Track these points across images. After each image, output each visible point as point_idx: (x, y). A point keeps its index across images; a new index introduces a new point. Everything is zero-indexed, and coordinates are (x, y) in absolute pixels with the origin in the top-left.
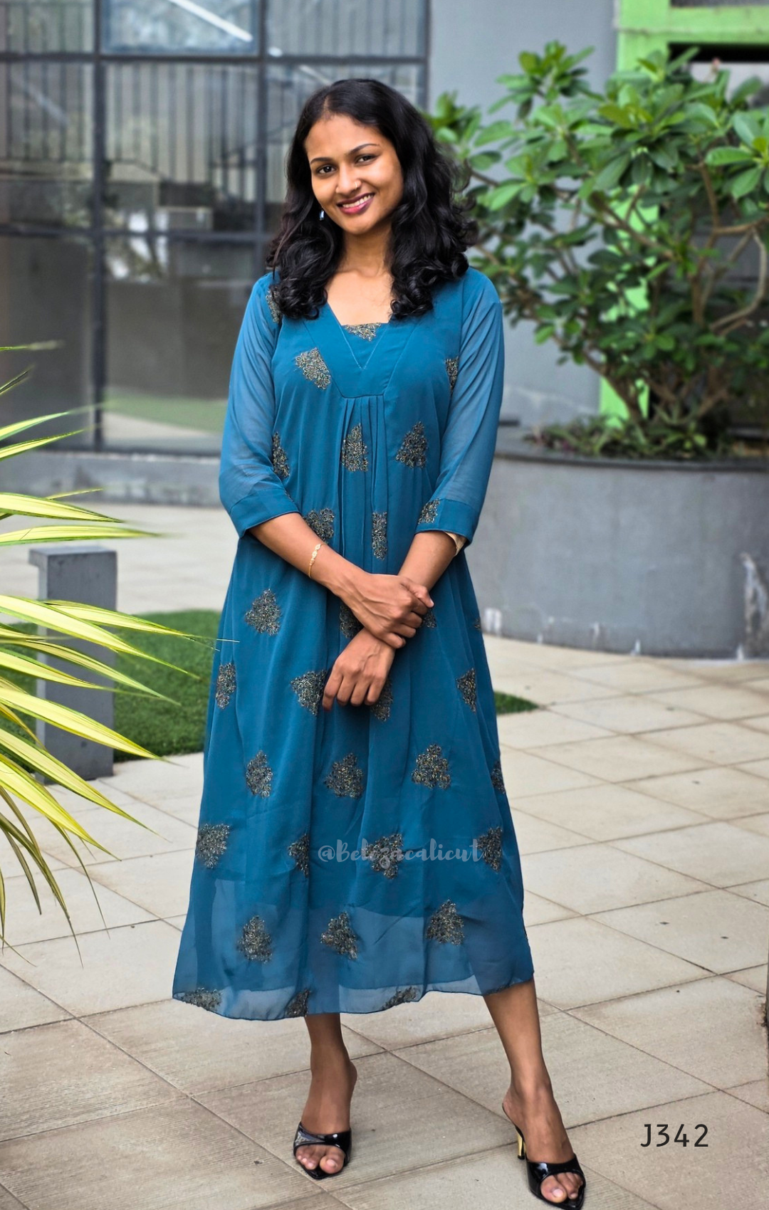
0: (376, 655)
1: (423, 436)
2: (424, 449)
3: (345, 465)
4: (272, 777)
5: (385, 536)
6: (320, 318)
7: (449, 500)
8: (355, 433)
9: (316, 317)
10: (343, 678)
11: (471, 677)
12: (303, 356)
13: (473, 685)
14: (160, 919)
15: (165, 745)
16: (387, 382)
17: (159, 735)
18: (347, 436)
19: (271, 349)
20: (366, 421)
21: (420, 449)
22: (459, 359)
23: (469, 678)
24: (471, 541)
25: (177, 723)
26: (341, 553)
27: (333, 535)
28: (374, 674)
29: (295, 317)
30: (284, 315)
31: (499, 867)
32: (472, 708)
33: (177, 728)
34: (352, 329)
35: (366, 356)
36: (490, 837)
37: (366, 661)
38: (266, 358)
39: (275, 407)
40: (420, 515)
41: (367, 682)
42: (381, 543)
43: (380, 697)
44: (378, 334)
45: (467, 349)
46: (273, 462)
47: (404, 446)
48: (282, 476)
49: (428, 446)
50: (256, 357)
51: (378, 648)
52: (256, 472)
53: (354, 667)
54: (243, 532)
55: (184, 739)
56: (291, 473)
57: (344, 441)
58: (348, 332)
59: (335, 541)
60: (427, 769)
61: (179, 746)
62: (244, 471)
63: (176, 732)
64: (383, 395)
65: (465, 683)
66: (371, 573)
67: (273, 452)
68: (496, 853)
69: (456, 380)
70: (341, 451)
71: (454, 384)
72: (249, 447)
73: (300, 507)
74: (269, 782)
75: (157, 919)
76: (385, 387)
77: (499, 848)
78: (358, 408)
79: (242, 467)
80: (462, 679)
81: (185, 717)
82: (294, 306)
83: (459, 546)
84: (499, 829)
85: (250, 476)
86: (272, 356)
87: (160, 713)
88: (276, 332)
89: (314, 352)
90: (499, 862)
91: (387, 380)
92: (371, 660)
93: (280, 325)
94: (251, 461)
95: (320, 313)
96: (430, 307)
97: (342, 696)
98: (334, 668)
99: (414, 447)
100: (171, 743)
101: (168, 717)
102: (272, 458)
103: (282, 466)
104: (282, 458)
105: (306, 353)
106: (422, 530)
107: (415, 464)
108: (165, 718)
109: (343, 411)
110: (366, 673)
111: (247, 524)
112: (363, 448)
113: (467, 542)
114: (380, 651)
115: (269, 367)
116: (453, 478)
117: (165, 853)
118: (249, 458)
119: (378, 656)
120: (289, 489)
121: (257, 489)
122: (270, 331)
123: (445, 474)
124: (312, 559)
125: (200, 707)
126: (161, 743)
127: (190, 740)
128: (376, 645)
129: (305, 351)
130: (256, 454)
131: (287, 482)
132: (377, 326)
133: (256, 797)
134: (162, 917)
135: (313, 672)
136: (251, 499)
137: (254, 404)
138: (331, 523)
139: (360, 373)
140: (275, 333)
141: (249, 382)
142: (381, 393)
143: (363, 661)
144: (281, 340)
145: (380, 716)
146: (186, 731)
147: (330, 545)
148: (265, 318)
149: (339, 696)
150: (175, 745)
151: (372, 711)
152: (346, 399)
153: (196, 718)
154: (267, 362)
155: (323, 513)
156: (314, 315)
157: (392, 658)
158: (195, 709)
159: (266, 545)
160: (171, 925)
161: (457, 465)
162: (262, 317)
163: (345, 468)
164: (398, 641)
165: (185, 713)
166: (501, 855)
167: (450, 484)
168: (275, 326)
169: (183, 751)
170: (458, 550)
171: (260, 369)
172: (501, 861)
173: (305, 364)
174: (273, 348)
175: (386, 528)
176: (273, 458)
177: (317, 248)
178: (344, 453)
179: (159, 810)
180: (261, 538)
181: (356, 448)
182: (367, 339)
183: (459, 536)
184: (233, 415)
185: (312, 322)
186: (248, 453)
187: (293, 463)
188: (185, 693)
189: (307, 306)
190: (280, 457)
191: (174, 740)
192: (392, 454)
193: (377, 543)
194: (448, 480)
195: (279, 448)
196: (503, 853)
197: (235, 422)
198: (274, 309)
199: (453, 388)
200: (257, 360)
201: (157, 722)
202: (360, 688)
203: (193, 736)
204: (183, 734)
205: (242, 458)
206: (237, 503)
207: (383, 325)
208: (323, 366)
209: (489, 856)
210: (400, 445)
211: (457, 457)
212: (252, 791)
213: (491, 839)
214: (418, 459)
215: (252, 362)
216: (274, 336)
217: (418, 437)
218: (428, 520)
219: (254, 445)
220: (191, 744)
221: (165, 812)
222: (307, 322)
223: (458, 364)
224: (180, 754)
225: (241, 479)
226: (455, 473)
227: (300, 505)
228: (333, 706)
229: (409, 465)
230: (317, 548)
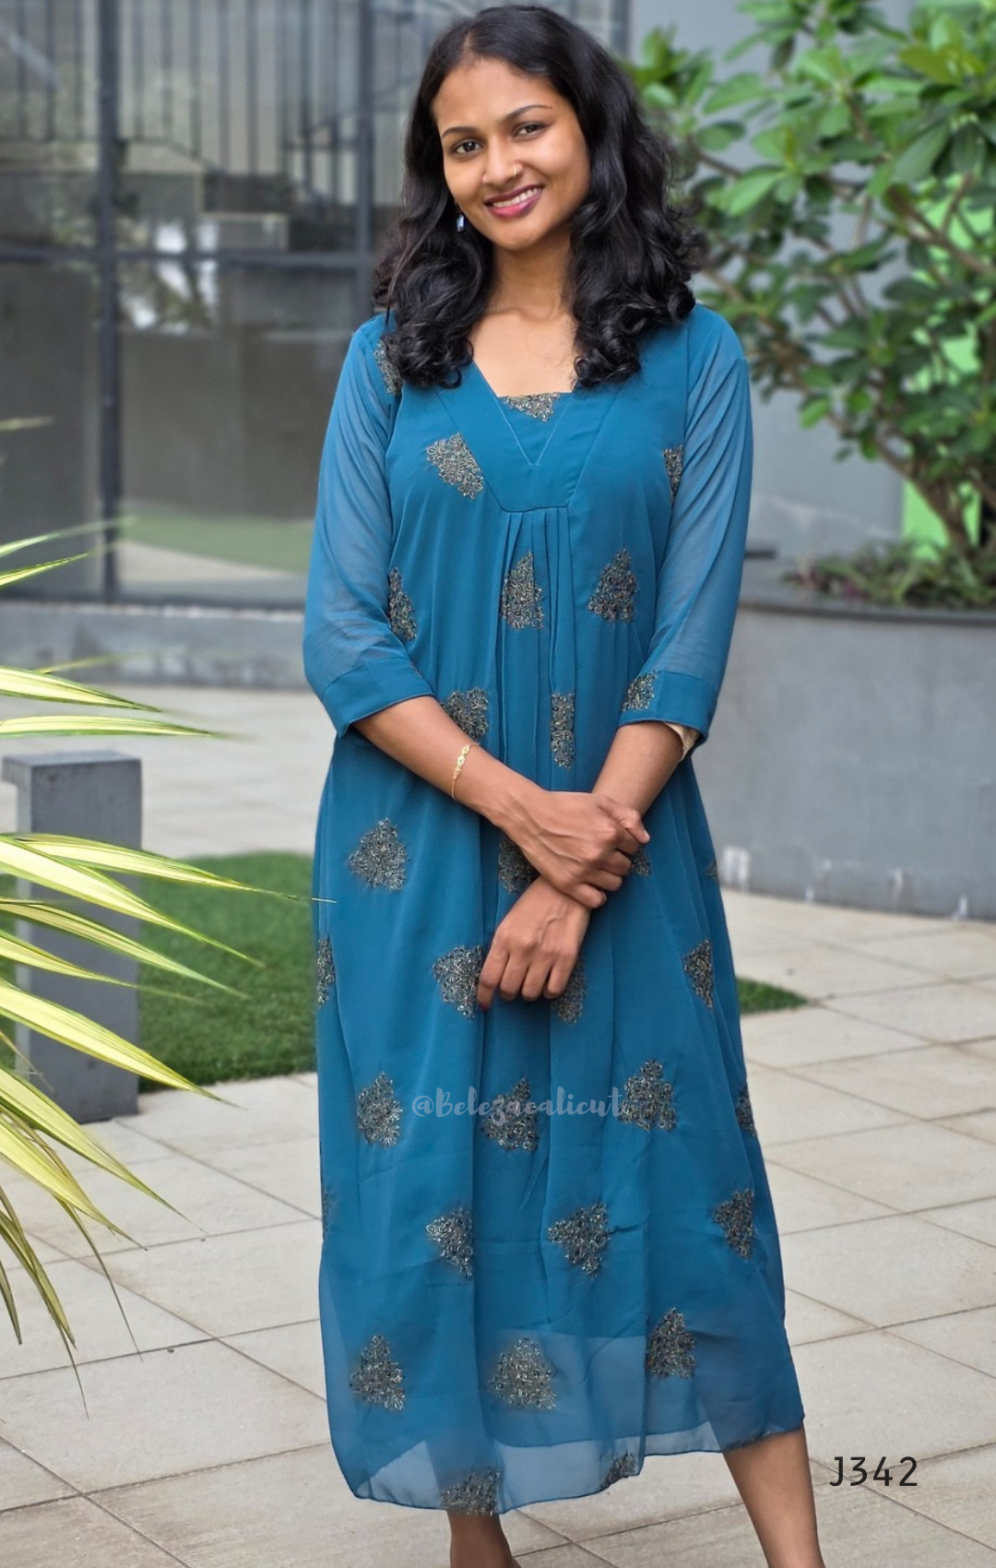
0: (560, 920)
1: (629, 573)
2: (633, 593)
3: (507, 620)
4: (400, 1115)
5: (572, 730)
6: (464, 386)
7: (673, 673)
8: (523, 568)
9: (457, 384)
10: (509, 957)
11: (704, 953)
12: (439, 447)
13: (708, 966)
14: (214, 1339)
15: (219, 1065)
16: (573, 487)
17: (210, 1050)
18: (510, 572)
19: (385, 437)
20: (540, 548)
21: (625, 593)
22: (683, 449)
23: (701, 954)
24: (707, 735)
25: (239, 1030)
26: (501, 760)
27: (486, 730)
28: (558, 949)
29: (424, 384)
30: (404, 381)
31: (751, 1252)
32: (707, 1003)
33: (238, 1038)
34: (516, 403)
35: (538, 446)
36: (736, 1205)
37: (545, 928)
38: (376, 450)
39: (393, 529)
40: (625, 698)
41: (547, 962)
42: (565, 741)
43: (567, 986)
44: (557, 411)
45: (695, 433)
46: (389, 616)
47: (602, 587)
48: (404, 638)
49: (638, 588)
50: (360, 449)
51: (564, 908)
52: (363, 631)
53: (527, 939)
54: (345, 727)
55: (250, 1056)
56: (419, 633)
57: (506, 581)
58: (507, 406)
59: (492, 739)
60: (641, 1099)
61: (241, 1066)
62: (346, 631)
63: (237, 1044)
64: (567, 506)
65: (695, 962)
66: (550, 789)
67: (389, 601)
68: (746, 1230)
69: (679, 483)
70: (501, 597)
71: (676, 488)
72: (352, 592)
73: (434, 688)
74: (396, 1123)
75: (209, 1338)
76: (571, 494)
77: (750, 1223)
78: (527, 528)
79: (342, 624)
80: (691, 957)
81: (251, 1022)
82: (422, 367)
83: (687, 745)
84: (749, 1192)
85: (355, 638)
86: (386, 450)
87: (210, 1015)
88: (392, 409)
89: (456, 440)
90: (749, 1243)
91: (573, 483)
92: (553, 927)
93: (398, 398)
94: (357, 615)
95: (463, 377)
96: (636, 367)
97: (509, 985)
98: (495, 941)
99: (616, 589)
100: (228, 1062)
101: (223, 1020)
102: (387, 610)
103: (403, 622)
104: (404, 609)
105: (443, 443)
106: (631, 721)
107: (617, 617)
108: (218, 1023)
109: (504, 533)
110: (545, 947)
111: (350, 716)
112: (536, 591)
113: (701, 739)
114: (567, 913)
115: (381, 466)
116: (677, 638)
117: (223, 1234)
118: (354, 608)
119: (563, 920)
120: (416, 659)
121: (366, 660)
122: (382, 407)
123: (663, 632)
124: (457, 769)
125: (274, 1005)
126: (214, 1061)
127: (259, 1058)
128: (559, 903)
129: (439, 439)
130: (363, 604)
131: (412, 646)
132: (555, 398)
133: (374, 1146)
134: (217, 1336)
135: (463, 948)
136: (358, 675)
137: (358, 524)
138: (483, 712)
139: (530, 472)
140: (392, 411)
141: (349, 490)
142: (565, 505)
143: (539, 929)
144: (401, 423)
145: (567, 1017)
146: (252, 1043)
147: (484, 746)
148: (374, 387)
149: (504, 986)
150: (235, 1065)
151: (553, 1009)
152: (509, 514)
153: (268, 1022)
154: (379, 459)
155: (471, 696)
156: (453, 381)
157: (585, 925)
158: (265, 1009)
159: (379, 746)
160: (231, 1348)
161: (683, 616)
162: (368, 386)
163: (507, 624)
164: (595, 898)
165: (251, 1014)
166: (754, 1233)
167: (673, 647)
168: (391, 401)
169: (248, 1074)
170: (685, 752)
171: (368, 469)
172: (752, 1242)
173: (442, 460)
174: (386, 435)
175: (573, 718)
176: (390, 609)
177: (455, 275)
178: (504, 599)
179: (210, 1167)
180: (373, 737)
181: (524, 592)
182: (540, 419)
183: (688, 729)
184: (325, 541)
185: (451, 392)
186: (351, 602)
187: (421, 617)
188: (252, 983)
189: (442, 367)
190: (401, 607)
191: (235, 1058)
192: (582, 600)
193: (558, 743)
194: (669, 641)
195: (400, 593)
196: (754, 1230)
197: (329, 552)
198: (388, 373)
199: (675, 495)
200: (361, 454)
201: (206, 1029)
202: (536, 973)
203: (263, 1050)
204: (249, 1048)
205: (340, 610)
206: (334, 682)
207: (564, 396)
208: (471, 462)
209: (735, 1235)
210: (594, 586)
211: (683, 605)
212: (367, 1138)
213: (738, 1208)
214: (621, 608)
215: (355, 458)
216: (389, 418)
217: (623, 573)
218: (638, 705)
219: (359, 589)
220: (260, 1063)
221: (220, 1171)
222: (443, 392)
223: (683, 457)
224: (243, 1079)
225: (341, 644)
226: (681, 630)
227: (434, 682)
228: (493, 1001)
229: (608, 618)
230: (464, 752)
